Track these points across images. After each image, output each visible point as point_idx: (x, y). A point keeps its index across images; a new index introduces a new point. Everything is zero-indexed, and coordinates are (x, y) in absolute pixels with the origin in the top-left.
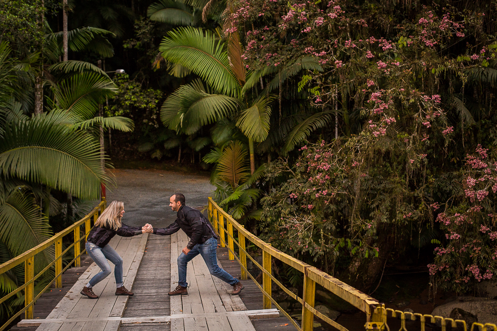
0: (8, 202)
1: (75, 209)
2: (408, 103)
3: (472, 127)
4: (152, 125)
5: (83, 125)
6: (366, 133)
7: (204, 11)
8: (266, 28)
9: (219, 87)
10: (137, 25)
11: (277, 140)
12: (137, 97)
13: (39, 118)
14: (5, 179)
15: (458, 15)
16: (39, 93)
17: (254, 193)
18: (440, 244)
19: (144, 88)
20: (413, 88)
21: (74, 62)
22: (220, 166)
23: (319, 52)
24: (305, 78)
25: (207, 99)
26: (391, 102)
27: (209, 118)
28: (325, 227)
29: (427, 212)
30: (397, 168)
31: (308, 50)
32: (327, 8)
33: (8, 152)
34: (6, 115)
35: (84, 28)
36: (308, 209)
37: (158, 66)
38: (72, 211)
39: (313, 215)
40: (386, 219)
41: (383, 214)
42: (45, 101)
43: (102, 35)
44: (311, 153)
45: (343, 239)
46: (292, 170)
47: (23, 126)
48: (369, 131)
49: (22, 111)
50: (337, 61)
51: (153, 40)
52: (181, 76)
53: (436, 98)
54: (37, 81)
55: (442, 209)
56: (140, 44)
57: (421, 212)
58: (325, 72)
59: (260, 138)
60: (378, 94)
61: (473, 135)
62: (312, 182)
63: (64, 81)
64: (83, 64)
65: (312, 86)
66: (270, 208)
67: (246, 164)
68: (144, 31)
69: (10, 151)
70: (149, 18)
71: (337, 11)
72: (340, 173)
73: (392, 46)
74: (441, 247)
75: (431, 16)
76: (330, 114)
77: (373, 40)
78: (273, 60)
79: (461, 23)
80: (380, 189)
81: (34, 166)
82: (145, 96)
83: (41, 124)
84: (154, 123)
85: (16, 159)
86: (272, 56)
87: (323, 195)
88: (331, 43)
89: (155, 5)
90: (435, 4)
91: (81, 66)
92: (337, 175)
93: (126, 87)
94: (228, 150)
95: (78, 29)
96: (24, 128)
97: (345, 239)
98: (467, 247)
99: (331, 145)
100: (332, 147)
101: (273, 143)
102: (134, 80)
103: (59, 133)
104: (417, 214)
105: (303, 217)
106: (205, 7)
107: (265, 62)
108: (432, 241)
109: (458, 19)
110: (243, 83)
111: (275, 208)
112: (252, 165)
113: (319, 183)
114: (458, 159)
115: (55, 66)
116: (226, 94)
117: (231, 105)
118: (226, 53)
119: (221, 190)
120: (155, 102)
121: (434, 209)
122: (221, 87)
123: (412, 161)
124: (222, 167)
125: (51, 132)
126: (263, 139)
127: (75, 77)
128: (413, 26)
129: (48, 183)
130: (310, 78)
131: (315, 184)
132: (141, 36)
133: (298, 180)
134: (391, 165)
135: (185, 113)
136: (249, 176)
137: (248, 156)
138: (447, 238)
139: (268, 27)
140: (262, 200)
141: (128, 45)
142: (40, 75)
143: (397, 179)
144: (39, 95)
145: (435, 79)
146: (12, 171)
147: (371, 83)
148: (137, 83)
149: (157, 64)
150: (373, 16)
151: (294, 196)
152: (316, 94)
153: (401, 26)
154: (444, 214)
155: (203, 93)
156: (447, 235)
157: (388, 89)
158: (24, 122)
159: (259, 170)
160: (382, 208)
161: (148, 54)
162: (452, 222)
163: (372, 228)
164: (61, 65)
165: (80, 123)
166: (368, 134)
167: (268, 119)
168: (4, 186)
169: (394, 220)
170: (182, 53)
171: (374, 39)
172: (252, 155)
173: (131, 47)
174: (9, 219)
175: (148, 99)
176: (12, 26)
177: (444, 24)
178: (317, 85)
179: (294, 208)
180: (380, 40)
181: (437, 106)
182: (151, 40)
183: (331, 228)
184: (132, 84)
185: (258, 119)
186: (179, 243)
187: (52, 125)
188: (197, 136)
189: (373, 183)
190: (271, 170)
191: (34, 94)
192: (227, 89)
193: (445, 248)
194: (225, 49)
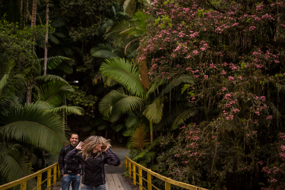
0: (9, 154)
1: (46, 162)
2: (247, 100)
3: (281, 118)
4: (91, 116)
5: (55, 110)
6: (221, 118)
7: (126, 48)
8: (163, 57)
9: (134, 92)
10: (85, 58)
11: (166, 124)
12: (83, 100)
13: (29, 105)
14: (8, 140)
15: (275, 50)
16: (29, 92)
17: (152, 154)
18: (264, 186)
19: (87, 94)
20: (249, 92)
21: (50, 76)
22: (132, 138)
23: (194, 70)
24: (185, 86)
25: (126, 99)
26: (236, 100)
27: (127, 109)
28: (195, 174)
29: (255, 167)
30: (237, 141)
31: (188, 69)
32: (200, 45)
33: (10, 124)
34: (10, 103)
35: (56, 57)
36: (185, 164)
37: (96, 82)
38: (44, 162)
39: (188, 167)
40: (231, 170)
41: (230, 167)
42: (33, 97)
43: (66, 61)
44: (188, 130)
45: (205, 182)
46: (176, 141)
47: (20, 110)
48: (223, 117)
49: (19, 101)
50: (205, 76)
51: (93, 67)
52: (111, 85)
53: (263, 98)
54: (29, 85)
55: (265, 165)
56: (86, 70)
57: (252, 167)
58: (198, 82)
59: (157, 121)
60: (229, 95)
61: (281, 123)
62: (188, 147)
63: (44, 85)
64: (55, 77)
65: (190, 91)
66: (162, 163)
67: (148, 137)
68: (89, 62)
69: (11, 124)
70: (91, 55)
71: (205, 47)
72: (205, 142)
73: (237, 67)
74: (265, 187)
75: (260, 51)
76: (198, 109)
77: (225, 64)
78: (166, 76)
79: (277, 55)
80: (227, 153)
81: (25, 133)
82: (87, 99)
83: (30, 109)
84: (92, 115)
85: (14, 128)
86: (166, 74)
87: (195, 155)
88: (202, 65)
89: (95, 48)
90: (260, 45)
91: (54, 78)
92: (203, 143)
93: (77, 93)
94: (138, 129)
95: (53, 57)
96: (20, 111)
97: (207, 182)
98: (281, 188)
99: (200, 126)
100: (200, 127)
101: (164, 126)
102: (82, 90)
103: (41, 114)
104: (250, 168)
105: (182, 168)
106: (127, 46)
107: (162, 77)
108: (259, 184)
109: (275, 53)
110: (148, 90)
111: (165, 163)
112: (152, 138)
113: (192, 148)
114: (273, 137)
115: (39, 77)
116: (137, 96)
117: (140, 103)
118: (138, 73)
119: (133, 152)
120: (93, 103)
121: (261, 164)
122: (135, 92)
123: (248, 135)
124: (134, 139)
125: (35, 114)
126: (158, 122)
127: (51, 83)
128: (248, 57)
129: (33, 144)
130: (189, 85)
131: (190, 148)
132: (87, 65)
133: (179, 146)
134: (234, 140)
135: (113, 106)
136: (150, 144)
137: (149, 133)
138: (269, 182)
139: (164, 57)
140: (158, 158)
141: (79, 70)
142: (30, 82)
143: (238, 147)
144: (29, 93)
145: (261, 87)
146: (12, 136)
147: (224, 89)
148: (84, 92)
149: (95, 81)
150: (225, 52)
151: (177, 156)
152: (192, 95)
153: (241, 57)
154: (267, 167)
155: (124, 95)
156: (269, 180)
157: (235, 93)
158: (20, 107)
159: (156, 141)
160: (229, 164)
161: (90, 75)
162: (272, 172)
163: (223, 175)
164: (43, 77)
165: (53, 109)
166: (223, 119)
167: (161, 110)
168: (7, 144)
169: (236, 171)
170: (113, 72)
171: (227, 64)
172: (151, 132)
173: (81, 71)
174: (9, 164)
175: (89, 101)
176: (16, 51)
177: (267, 56)
178: (193, 90)
179: (176, 163)
180: (230, 64)
181: (264, 103)
182: (92, 67)
183: (199, 175)
184: (80, 92)
185: (156, 110)
186: (108, 182)
187: (37, 109)
188: (117, 123)
189: (223, 149)
190: (163, 141)
191: (26, 93)
192: (138, 93)
193: (267, 188)
194: (137, 70)
